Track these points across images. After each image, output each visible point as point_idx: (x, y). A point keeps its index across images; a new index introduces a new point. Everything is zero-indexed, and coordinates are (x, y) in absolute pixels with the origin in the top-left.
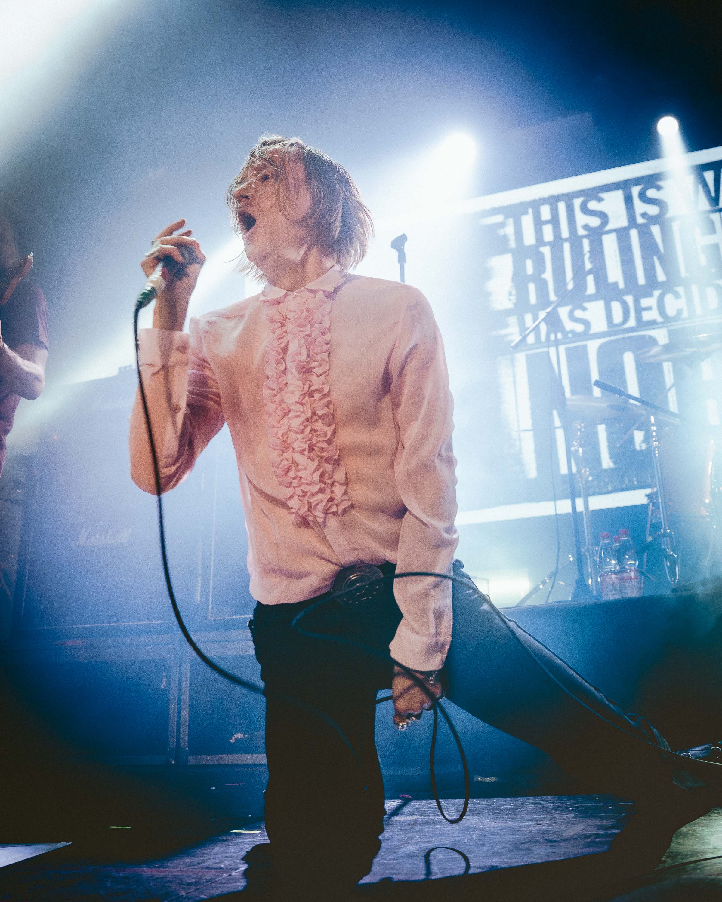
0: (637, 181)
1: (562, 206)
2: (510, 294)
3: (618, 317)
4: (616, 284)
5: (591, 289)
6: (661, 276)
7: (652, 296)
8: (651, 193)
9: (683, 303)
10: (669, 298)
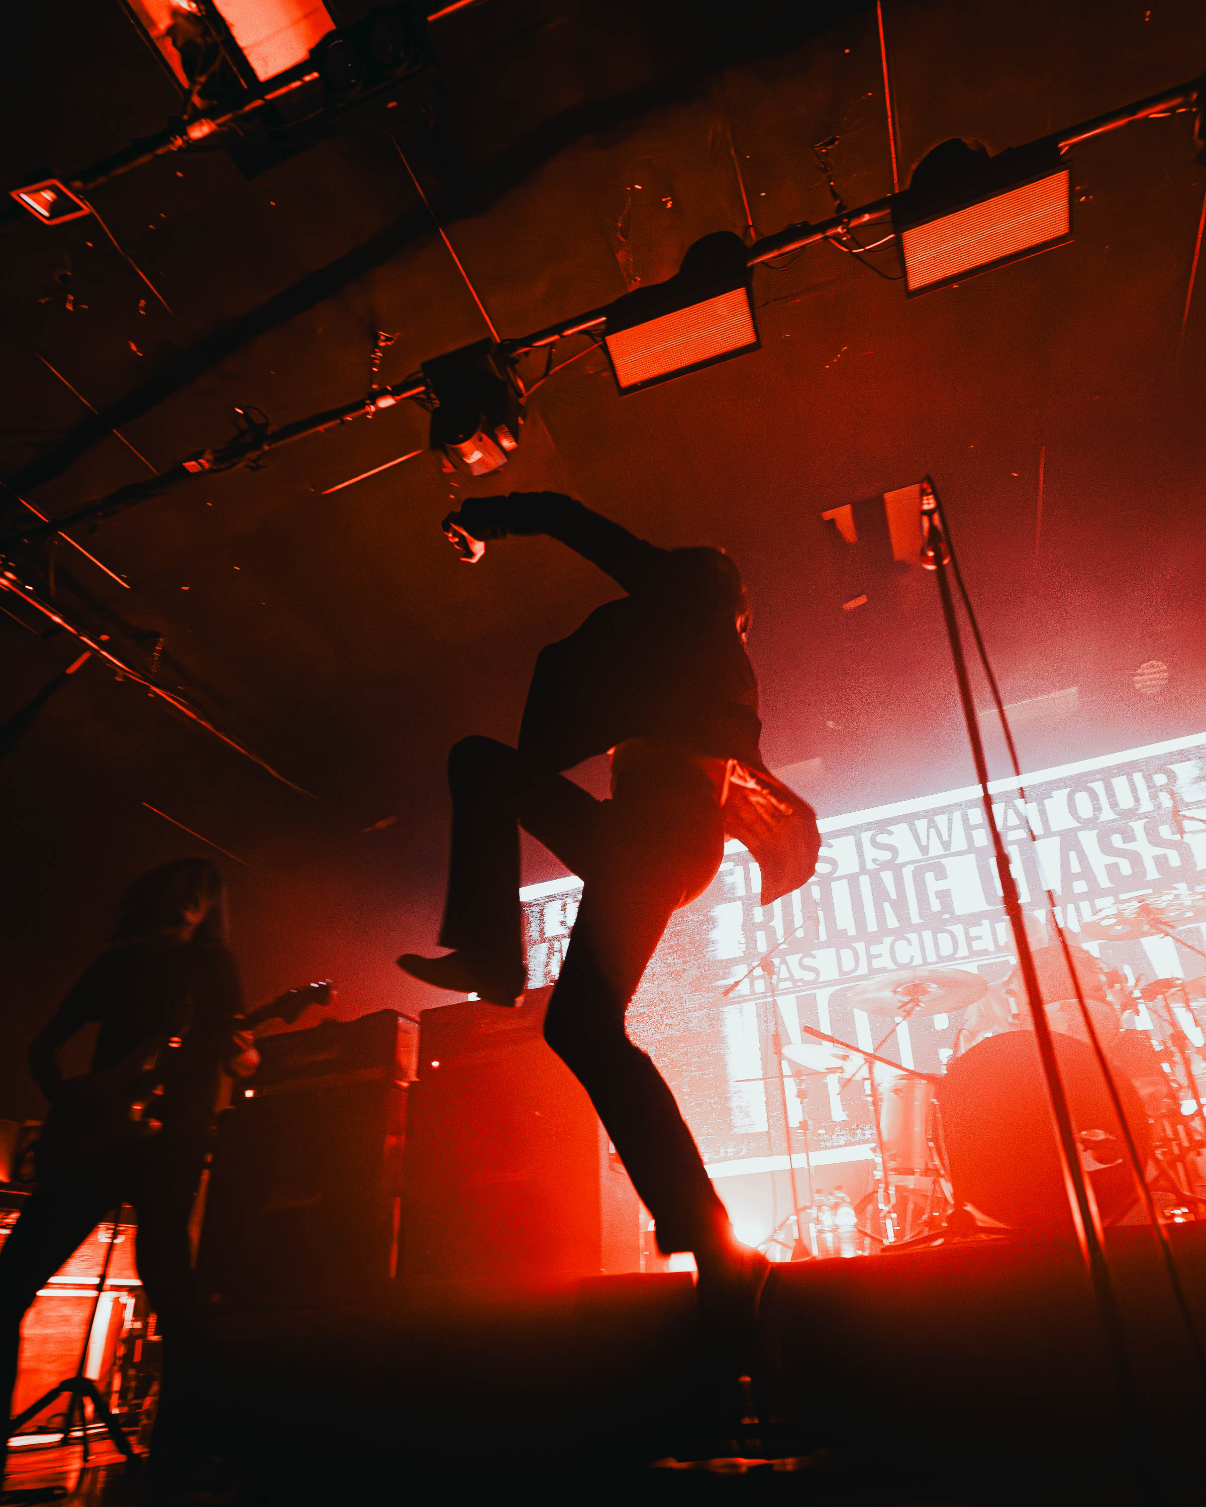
0: (869, 826)
2: (740, 942)
3: (848, 965)
4: (845, 931)
5: (823, 937)
6: (892, 922)
7: (882, 943)
8: (882, 838)
9: (915, 950)
10: (901, 945)
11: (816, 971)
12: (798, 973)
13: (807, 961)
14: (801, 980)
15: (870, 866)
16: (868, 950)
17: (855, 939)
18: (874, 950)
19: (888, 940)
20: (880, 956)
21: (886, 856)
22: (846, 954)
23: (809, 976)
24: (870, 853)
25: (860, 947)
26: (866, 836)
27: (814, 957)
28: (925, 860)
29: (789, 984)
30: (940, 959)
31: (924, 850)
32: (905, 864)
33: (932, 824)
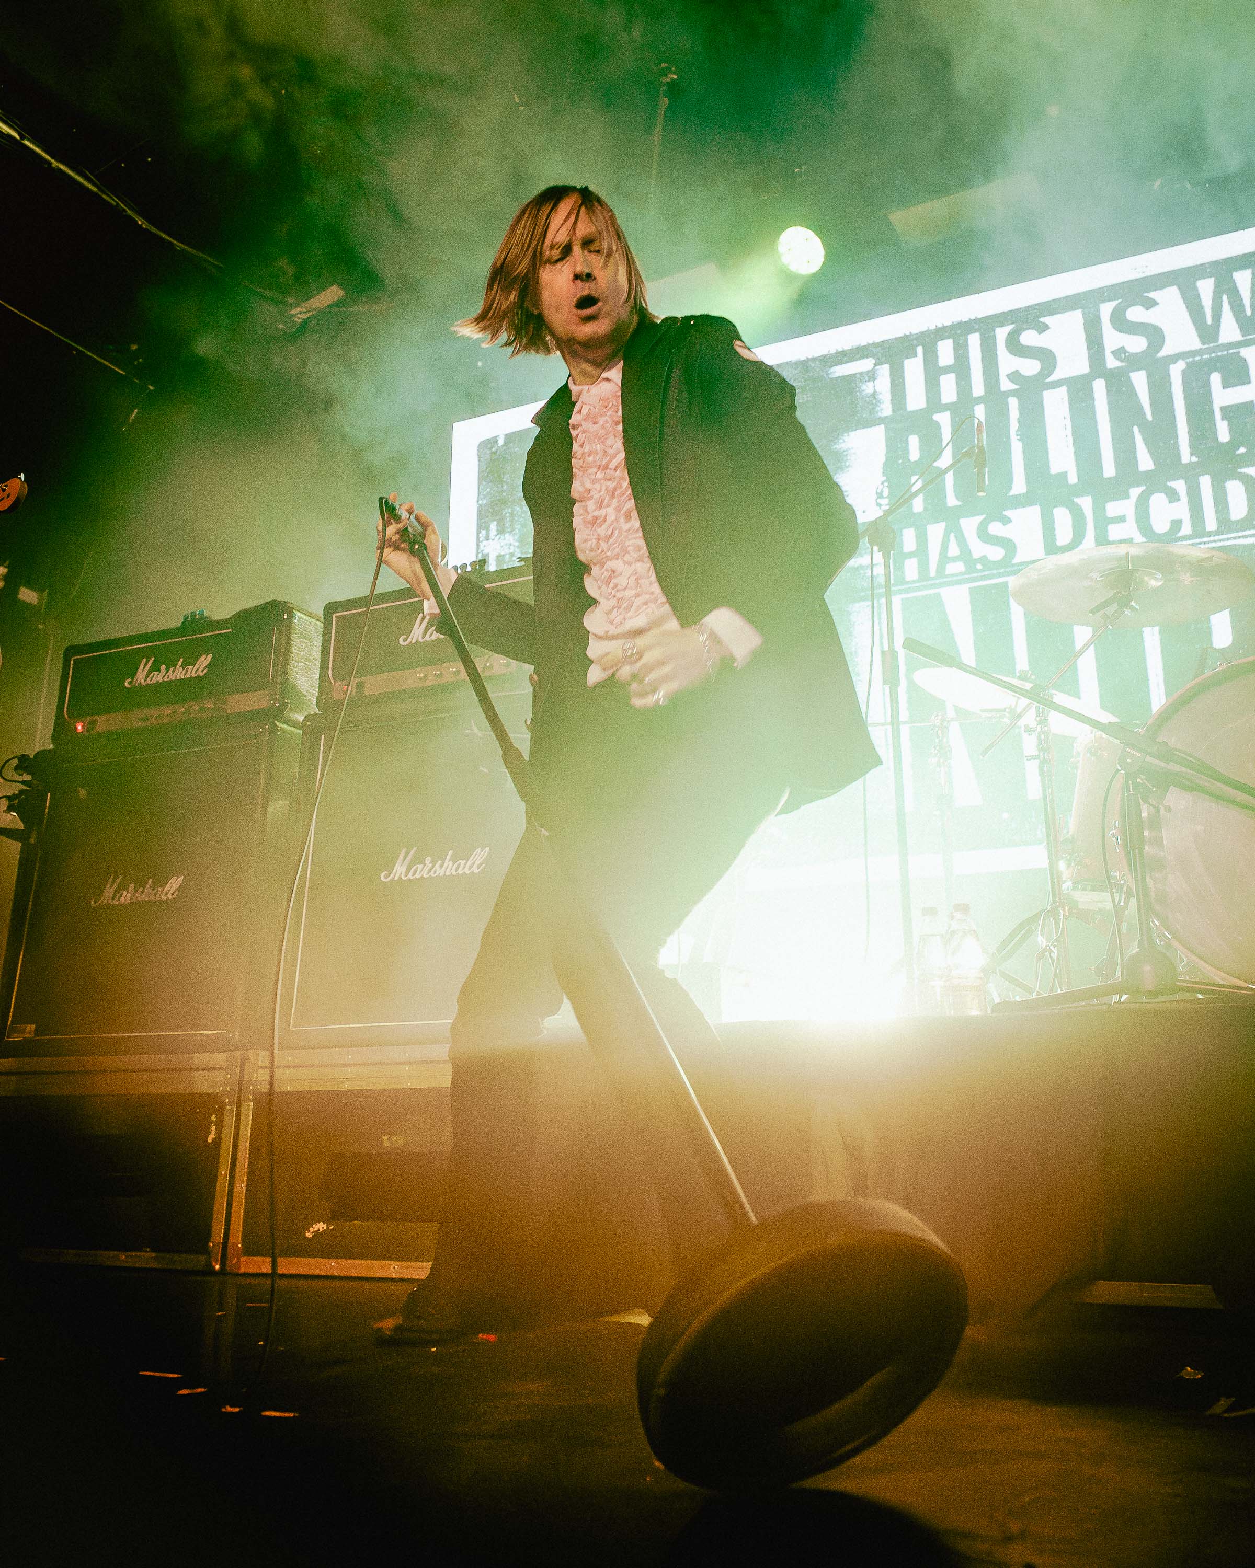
0: (1113, 292)
1: (974, 340)
2: (880, 495)
3: (1064, 534)
4: (1064, 475)
5: (1019, 486)
6: (1145, 462)
7: (1127, 496)
8: (1136, 314)
9: (1181, 510)
10: (1158, 501)
11: (1009, 545)
12: (978, 549)
13: (995, 528)
14: (984, 559)
15: (1112, 363)
16: (1099, 509)
17: (1080, 490)
18: (1113, 508)
19: (1135, 492)
20: (1122, 519)
21: (1137, 344)
22: (1062, 516)
23: (996, 553)
24: (1112, 339)
25: (1086, 503)
26: (1106, 309)
27: (1006, 521)
28: (1210, 351)
29: (959, 567)
30: (1225, 524)
31: (1208, 332)
32: (1174, 358)
33: (1225, 287)
